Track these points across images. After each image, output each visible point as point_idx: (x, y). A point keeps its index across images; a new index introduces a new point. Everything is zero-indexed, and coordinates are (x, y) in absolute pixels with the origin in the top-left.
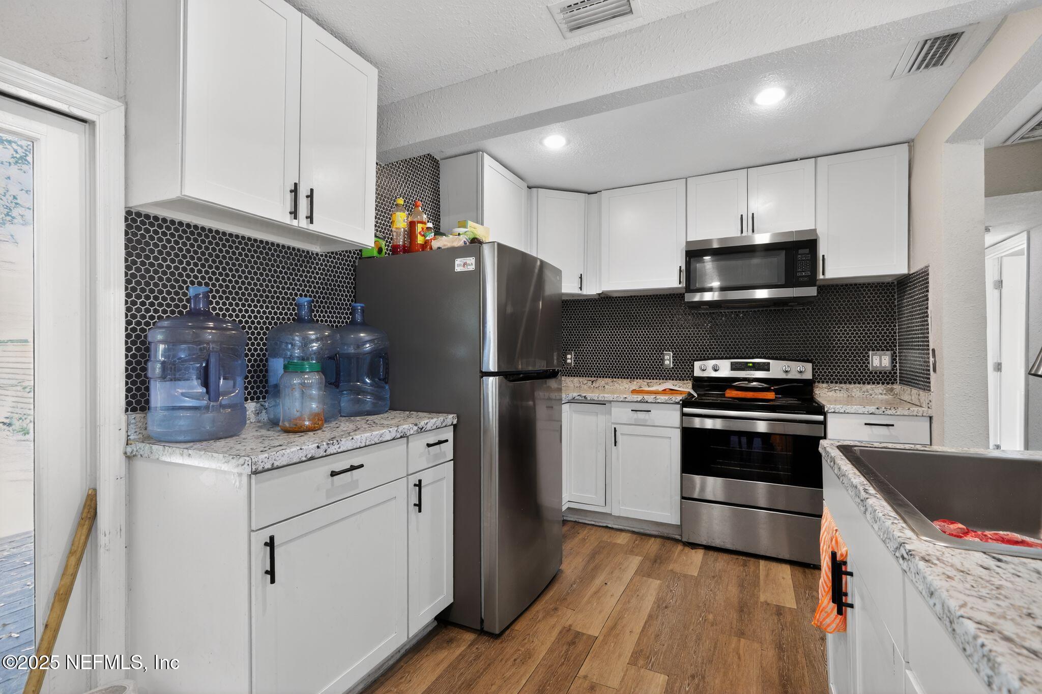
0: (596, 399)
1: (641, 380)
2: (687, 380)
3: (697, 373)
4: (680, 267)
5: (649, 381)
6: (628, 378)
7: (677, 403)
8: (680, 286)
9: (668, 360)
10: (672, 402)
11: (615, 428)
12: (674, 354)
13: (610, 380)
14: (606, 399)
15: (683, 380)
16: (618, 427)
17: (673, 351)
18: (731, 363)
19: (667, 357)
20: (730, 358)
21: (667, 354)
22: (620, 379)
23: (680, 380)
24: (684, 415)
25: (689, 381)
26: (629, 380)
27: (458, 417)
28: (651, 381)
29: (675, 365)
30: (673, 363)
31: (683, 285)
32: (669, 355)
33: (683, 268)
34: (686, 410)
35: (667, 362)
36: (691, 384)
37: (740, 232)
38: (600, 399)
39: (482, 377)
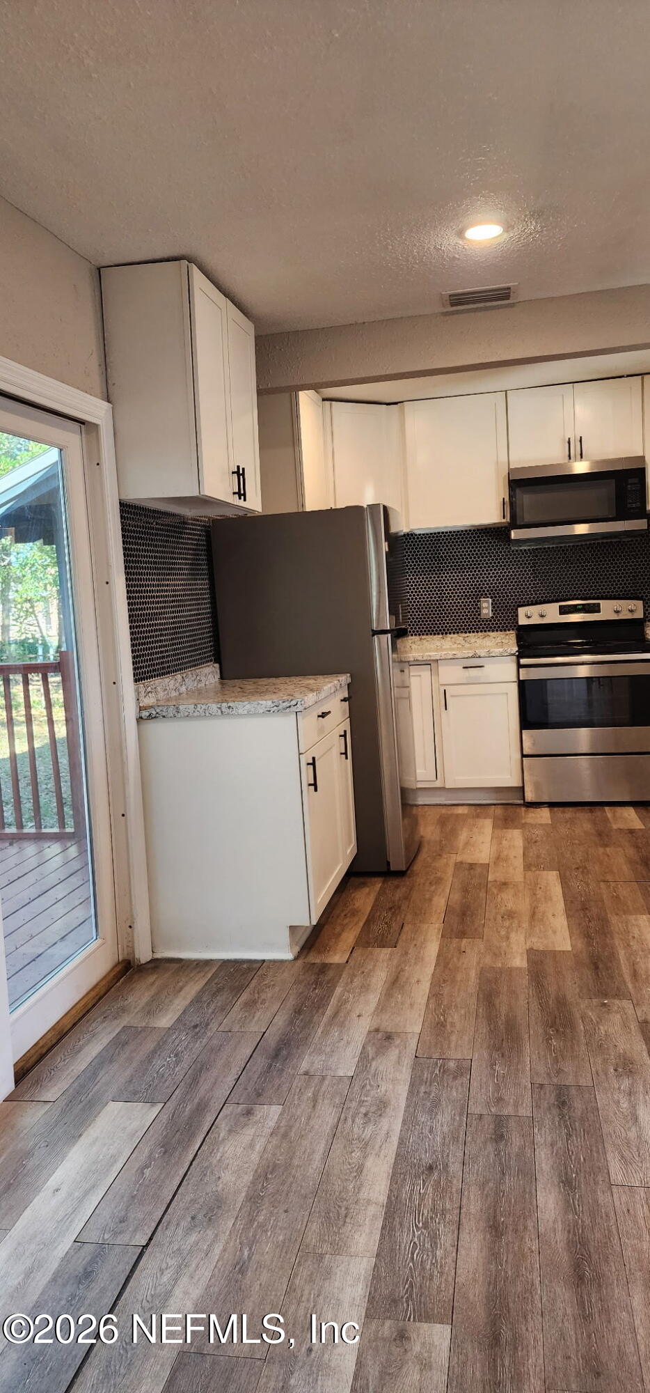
0: (420, 658)
1: (456, 635)
2: (509, 630)
3: (523, 621)
4: (504, 499)
5: (466, 635)
6: (438, 634)
7: (513, 655)
8: (504, 521)
9: (486, 608)
10: (507, 654)
11: (445, 690)
12: (494, 600)
13: (417, 638)
14: (432, 658)
15: (505, 630)
16: (446, 688)
17: (491, 598)
18: (560, 606)
19: (485, 605)
20: (557, 601)
21: (485, 601)
22: (430, 636)
23: (501, 631)
24: (519, 666)
25: (511, 632)
26: (441, 636)
27: (351, 676)
28: (468, 634)
29: (494, 614)
30: (492, 611)
31: (508, 519)
32: (488, 602)
33: (507, 499)
34: (523, 661)
35: (485, 611)
36: (514, 635)
37: (567, 458)
38: (425, 658)
39: (373, 635)
